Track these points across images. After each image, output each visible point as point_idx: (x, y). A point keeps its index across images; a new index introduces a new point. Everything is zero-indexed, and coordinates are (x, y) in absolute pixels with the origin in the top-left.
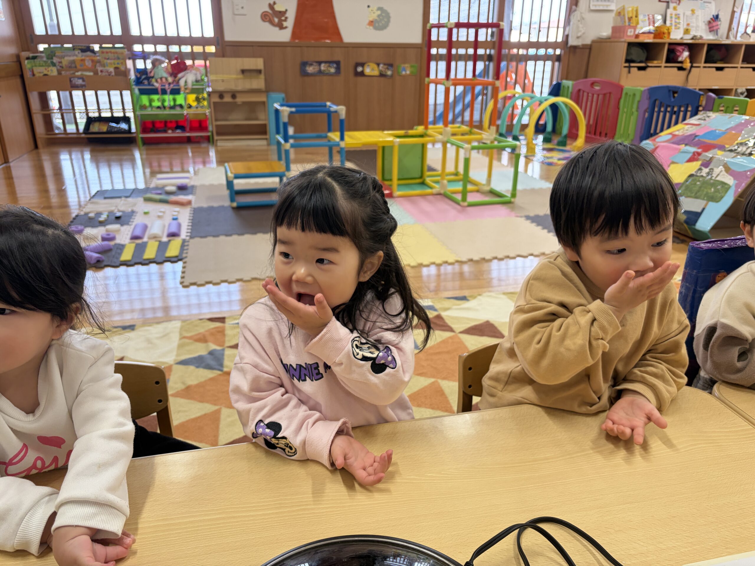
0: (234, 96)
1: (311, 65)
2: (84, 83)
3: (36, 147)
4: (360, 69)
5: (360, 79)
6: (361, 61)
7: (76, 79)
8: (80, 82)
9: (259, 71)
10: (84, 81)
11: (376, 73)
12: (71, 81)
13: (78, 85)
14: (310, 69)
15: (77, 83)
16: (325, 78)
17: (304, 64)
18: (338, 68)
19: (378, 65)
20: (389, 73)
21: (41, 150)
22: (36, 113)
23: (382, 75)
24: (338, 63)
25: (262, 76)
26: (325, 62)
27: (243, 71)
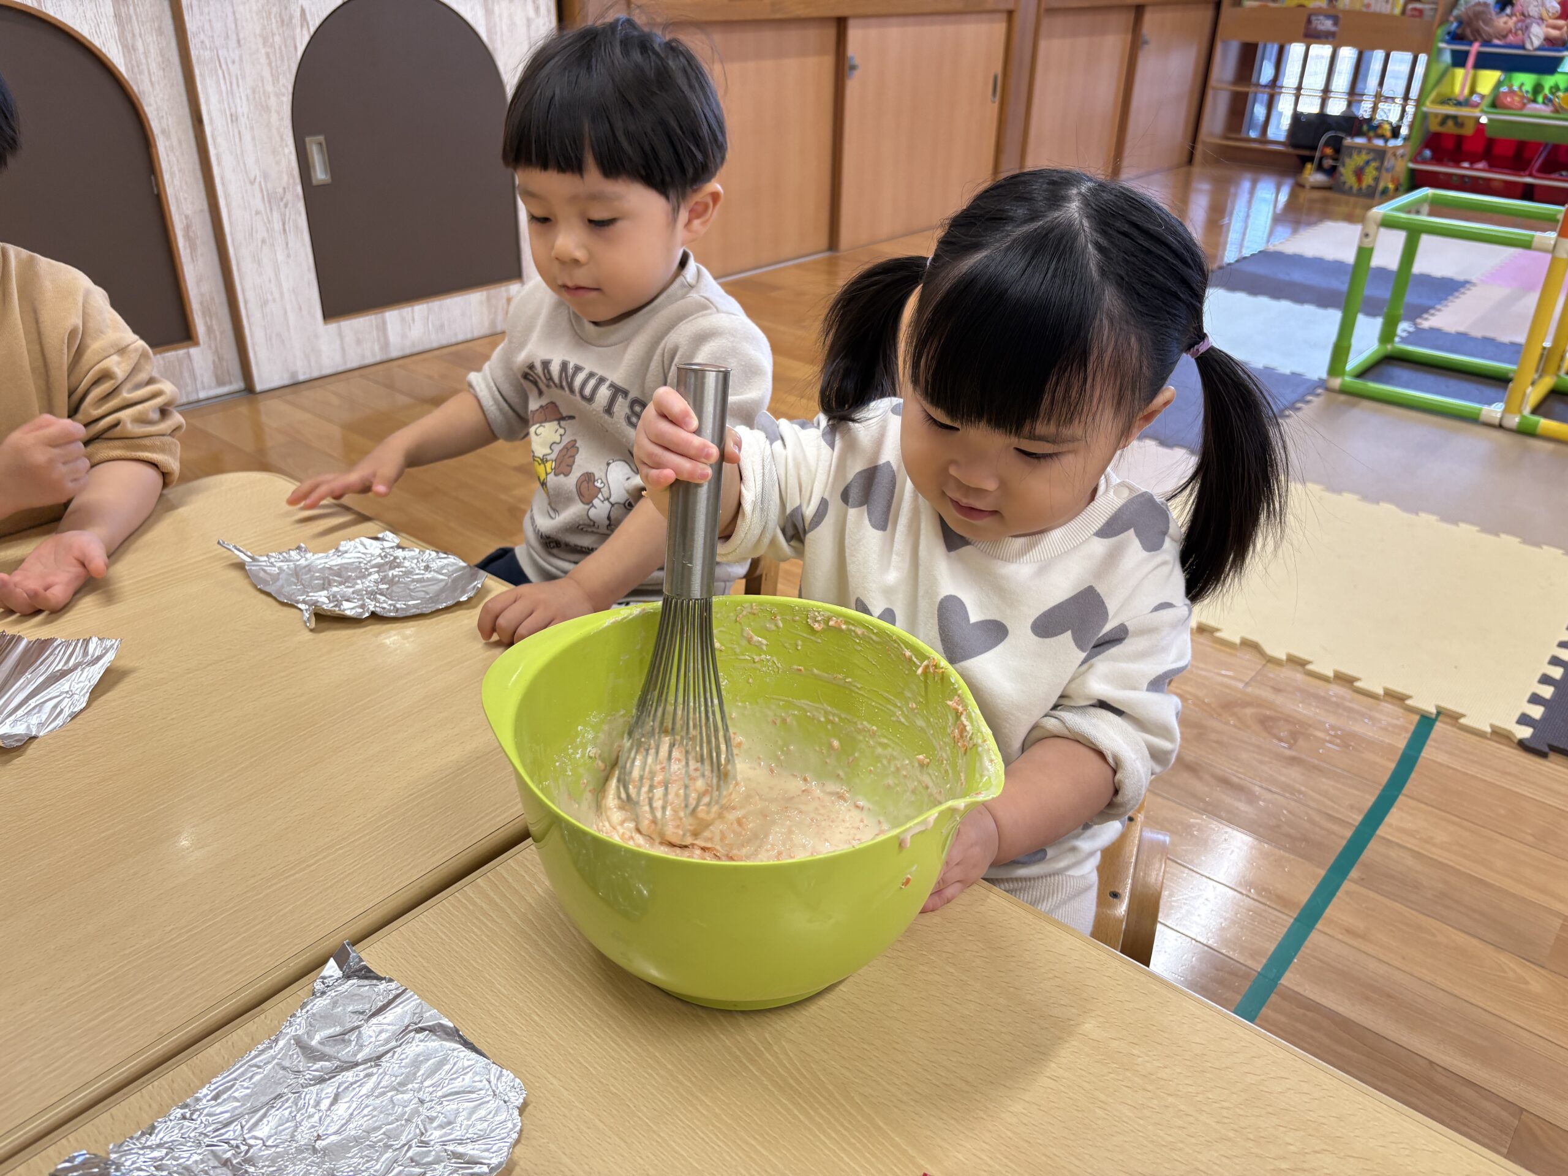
2: (1334, 29)
3: (1190, 160)
7: (1321, 18)
8: (1327, 25)
10: (1336, 23)
12: (1309, 21)
13: (1321, 31)
15: (1321, 27)
21: (1196, 169)
22: (1214, 89)
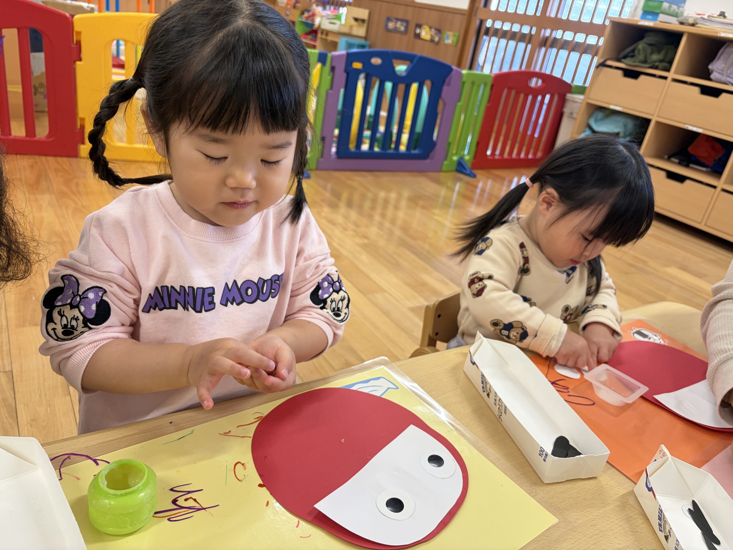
0: (327, 35)
1: (392, 21)
4: (418, 31)
5: (418, 41)
6: (420, 22)
9: (363, 21)
11: (428, 37)
14: (391, 25)
16: (398, 36)
17: (389, 19)
18: (406, 28)
19: (431, 28)
20: (436, 39)
23: (432, 40)
24: (407, 22)
25: (365, 25)
26: (402, 20)
27: (356, 20)
